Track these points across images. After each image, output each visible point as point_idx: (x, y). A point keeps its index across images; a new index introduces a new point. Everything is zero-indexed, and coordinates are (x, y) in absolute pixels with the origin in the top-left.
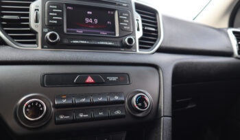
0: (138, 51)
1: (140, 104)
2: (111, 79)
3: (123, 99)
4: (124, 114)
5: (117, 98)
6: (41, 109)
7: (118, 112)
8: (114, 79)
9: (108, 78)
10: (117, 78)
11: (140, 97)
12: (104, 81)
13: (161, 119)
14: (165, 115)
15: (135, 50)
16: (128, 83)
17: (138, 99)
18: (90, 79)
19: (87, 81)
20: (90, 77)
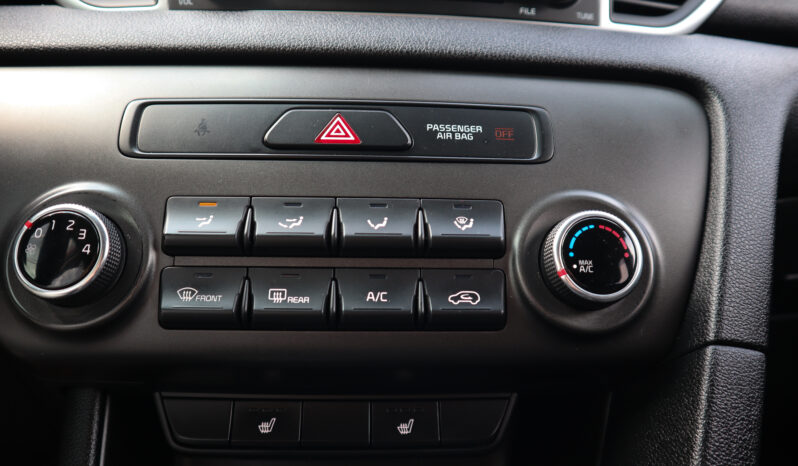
0: (606, 22)
1: (585, 266)
2: (445, 131)
3: (498, 232)
4: (498, 306)
5: (464, 226)
6: (87, 250)
7: (466, 299)
8: (465, 132)
9: (430, 130)
10: (479, 129)
11: (592, 227)
12: (409, 142)
13: (705, 353)
14: (726, 335)
15: (589, 17)
16: (536, 156)
17: (577, 239)
18: (338, 127)
19: (323, 138)
20: (339, 119)
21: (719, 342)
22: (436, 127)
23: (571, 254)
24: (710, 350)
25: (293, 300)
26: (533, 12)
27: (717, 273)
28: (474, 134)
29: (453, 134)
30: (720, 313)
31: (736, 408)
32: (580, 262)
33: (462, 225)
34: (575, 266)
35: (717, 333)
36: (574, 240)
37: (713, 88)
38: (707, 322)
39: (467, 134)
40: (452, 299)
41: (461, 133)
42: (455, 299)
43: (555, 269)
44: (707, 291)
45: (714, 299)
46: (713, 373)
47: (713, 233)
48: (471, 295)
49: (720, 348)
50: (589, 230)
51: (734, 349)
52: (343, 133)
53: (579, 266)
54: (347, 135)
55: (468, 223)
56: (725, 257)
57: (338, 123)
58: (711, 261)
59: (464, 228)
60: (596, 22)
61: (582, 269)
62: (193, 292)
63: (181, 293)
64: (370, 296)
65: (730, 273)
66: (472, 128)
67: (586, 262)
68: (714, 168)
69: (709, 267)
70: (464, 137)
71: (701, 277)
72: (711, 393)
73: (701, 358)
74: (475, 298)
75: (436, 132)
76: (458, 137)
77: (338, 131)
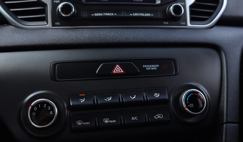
0: (189, 24)
1: (191, 105)
2: (148, 67)
3: (166, 97)
4: (168, 118)
6: (51, 113)
7: (159, 117)
8: (154, 67)
9: (144, 67)
10: (158, 66)
11: (192, 94)
12: (139, 71)
13: (223, 126)
14: (229, 120)
15: (184, 23)
16: (174, 73)
17: (189, 98)
18: (118, 68)
19: (114, 72)
20: (118, 66)
21: (227, 122)
22: (146, 66)
23: (188, 102)
24: (225, 125)
25: (111, 121)
26: (167, 23)
27: (225, 103)
28: (157, 68)
29: (151, 68)
30: (227, 115)
31: (232, 140)
32: (190, 104)
33: (156, 96)
34: (189, 106)
35: (226, 120)
36: (188, 98)
37: (221, 48)
38: (223, 117)
39: (155, 67)
40: (155, 117)
41: (153, 67)
42: (156, 117)
43: (183, 106)
44: (223, 108)
45: (225, 111)
46: (226, 131)
47: (224, 92)
48: (160, 115)
49: (227, 124)
50: (192, 95)
51: (231, 124)
52: (120, 70)
53: (190, 106)
54: (121, 71)
55: (158, 95)
56: (227, 99)
57: (118, 67)
58: (224, 100)
59: (157, 97)
60: (186, 25)
61: (191, 106)
62: (81, 122)
63: (78, 122)
64: (133, 118)
65: (229, 103)
66: (156, 66)
67: (192, 104)
68: (223, 72)
69: (223, 101)
70: (154, 68)
71: (221, 104)
72: (226, 137)
73: (223, 127)
74: (161, 116)
75: (146, 68)
76: (152, 69)
77: (118, 70)
